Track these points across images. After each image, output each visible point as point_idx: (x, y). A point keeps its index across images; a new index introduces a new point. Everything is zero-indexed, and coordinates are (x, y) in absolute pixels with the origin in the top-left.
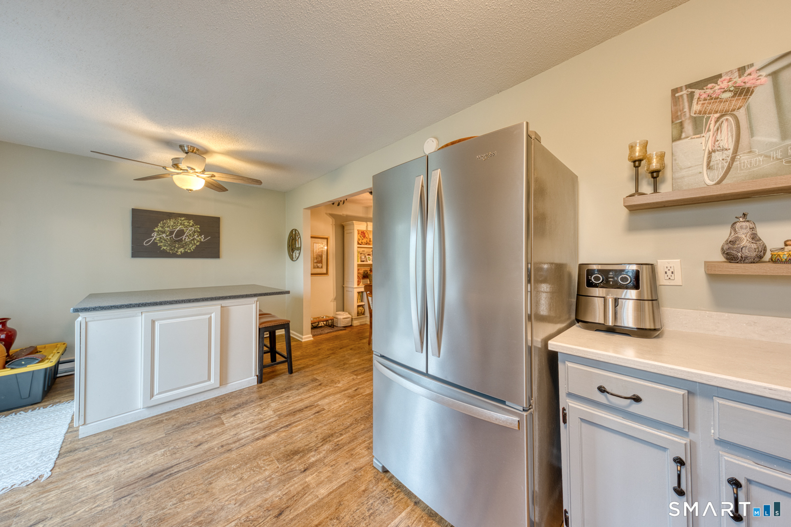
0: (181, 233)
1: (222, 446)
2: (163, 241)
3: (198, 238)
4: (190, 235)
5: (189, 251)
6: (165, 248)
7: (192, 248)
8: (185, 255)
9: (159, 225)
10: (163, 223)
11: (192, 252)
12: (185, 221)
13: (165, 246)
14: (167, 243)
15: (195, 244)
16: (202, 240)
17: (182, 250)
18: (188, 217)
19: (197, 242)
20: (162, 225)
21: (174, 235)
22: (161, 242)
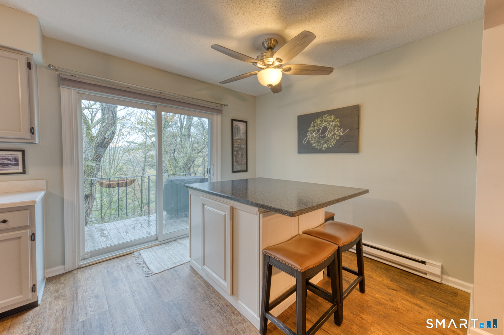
0: (325, 129)
2: (314, 139)
3: (338, 133)
4: (332, 130)
5: (331, 146)
6: (315, 144)
7: (333, 143)
8: (329, 151)
9: (311, 125)
10: (314, 123)
11: (333, 146)
12: (328, 117)
13: (315, 143)
14: (316, 141)
15: (335, 138)
16: (341, 134)
17: (325, 146)
18: (330, 112)
19: (337, 137)
20: (313, 125)
21: (320, 133)
22: (312, 140)
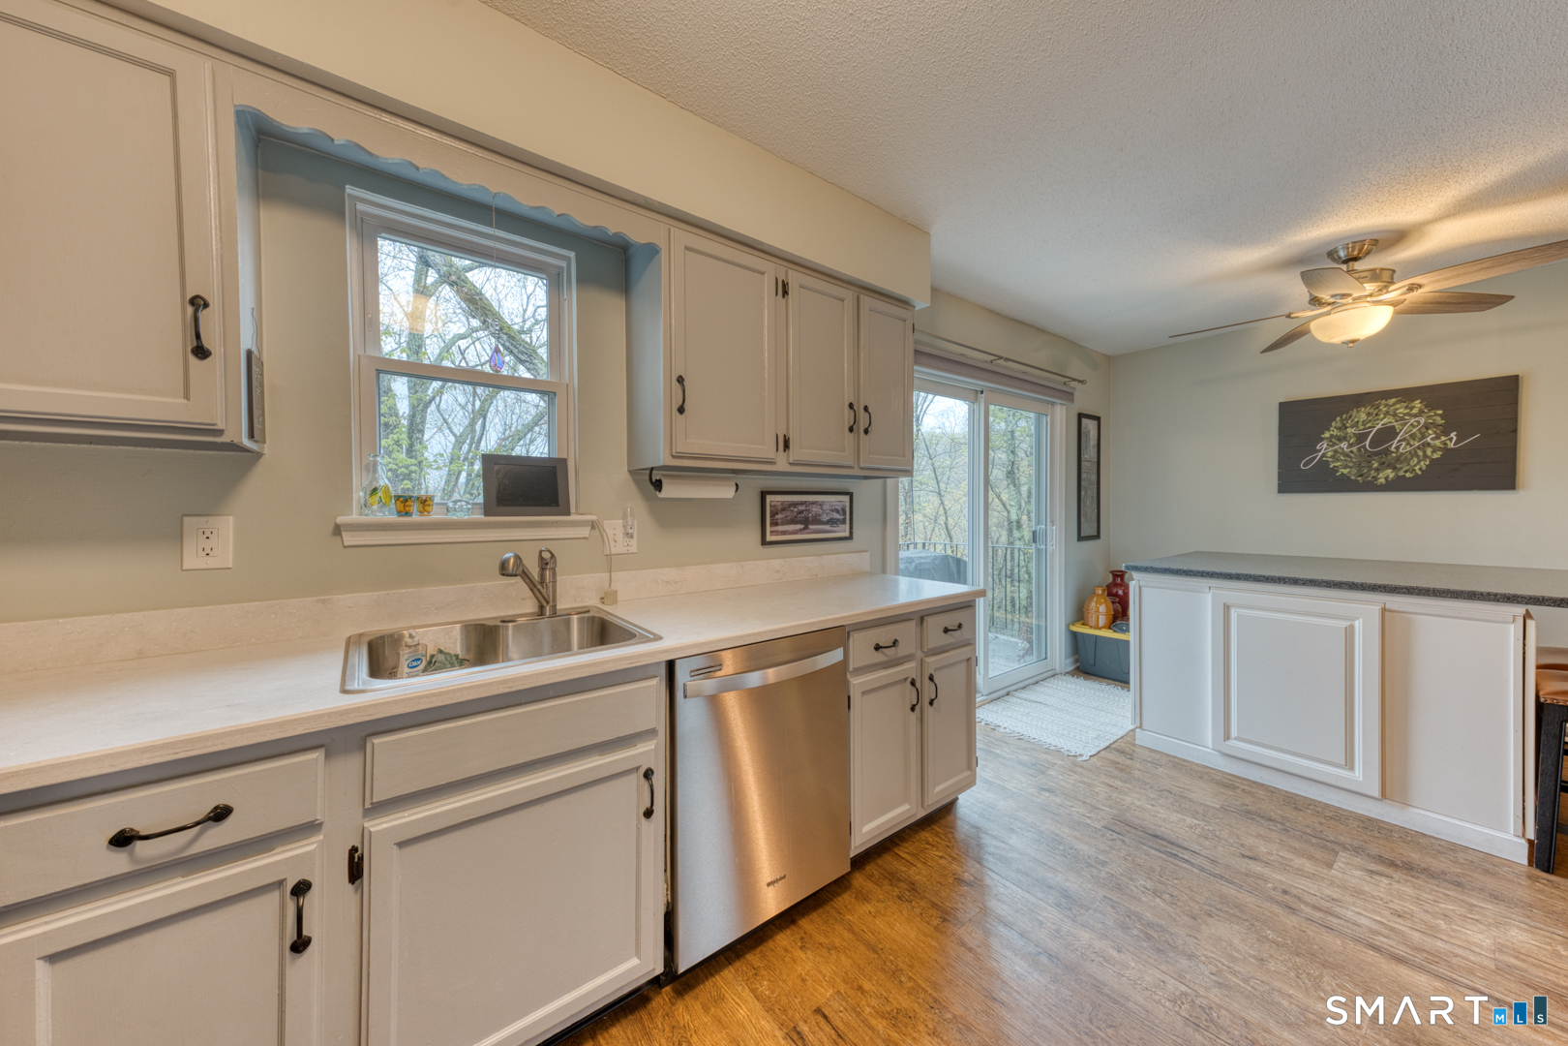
0: (1389, 433)
1: (1285, 892)
2: (1342, 458)
3: (1437, 442)
4: (1413, 436)
5: (1408, 475)
6: (1346, 471)
7: (1417, 468)
8: (1398, 485)
9: (1334, 424)
10: (1342, 420)
11: (1416, 475)
12: (1398, 406)
13: (1346, 467)
14: (1351, 462)
15: (1425, 456)
16: (1451, 445)
17: (1390, 473)
18: (1406, 395)
19: (1434, 452)
20: (1339, 425)
21: (1367, 442)
22: (1338, 460)
